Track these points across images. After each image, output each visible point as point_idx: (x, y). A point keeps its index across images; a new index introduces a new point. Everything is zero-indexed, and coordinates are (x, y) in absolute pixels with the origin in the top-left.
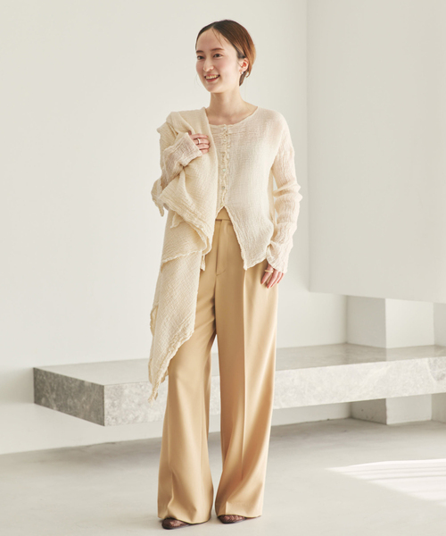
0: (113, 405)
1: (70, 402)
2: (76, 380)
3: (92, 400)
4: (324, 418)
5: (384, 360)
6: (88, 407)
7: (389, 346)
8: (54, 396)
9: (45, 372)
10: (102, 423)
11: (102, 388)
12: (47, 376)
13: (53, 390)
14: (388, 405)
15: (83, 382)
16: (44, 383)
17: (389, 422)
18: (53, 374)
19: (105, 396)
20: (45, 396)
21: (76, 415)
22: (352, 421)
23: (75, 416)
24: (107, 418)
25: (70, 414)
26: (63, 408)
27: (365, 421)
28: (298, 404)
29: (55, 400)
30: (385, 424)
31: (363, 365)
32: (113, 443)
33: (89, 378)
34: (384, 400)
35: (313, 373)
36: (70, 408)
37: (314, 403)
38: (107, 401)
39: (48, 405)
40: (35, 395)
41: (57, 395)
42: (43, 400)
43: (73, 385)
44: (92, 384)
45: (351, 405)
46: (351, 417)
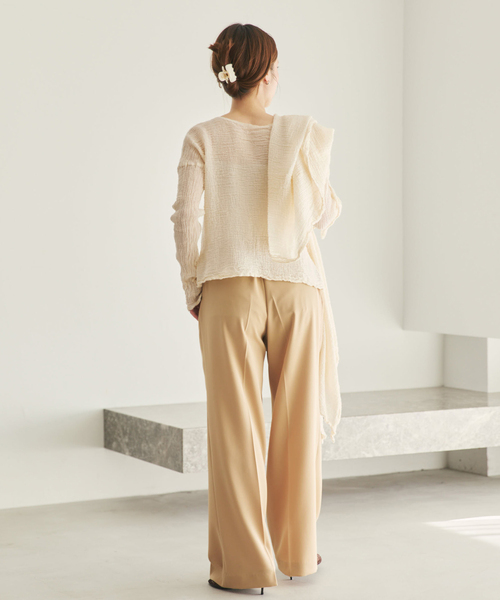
0: (192, 450)
1: (144, 446)
2: (151, 423)
3: (169, 445)
4: (417, 468)
5: (486, 405)
6: (164, 453)
7: (491, 389)
8: (127, 440)
9: (117, 414)
10: (180, 470)
11: (180, 431)
12: (119, 418)
13: (125, 434)
14: (490, 455)
15: (159, 425)
16: (115, 425)
17: (490, 473)
18: (126, 416)
19: (184, 440)
20: (116, 440)
21: (151, 460)
22: (449, 472)
23: (150, 462)
24: (186, 465)
25: (145, 460)
26: (136, 453)
27: (463, 472)
28: (393, 452)
29: (127, 444)
30: (486, 476)
31: (464, 410)
32: (189, 492)
33: (166, 420)
34: (485, 449)
35: (409, 419)
36: (145, 453)
37: (410, 451)
38: (186, 446)
39: (119, 450)
40: (105, 439)
41: (130, 439)
42: (114, 444)
43: (148, 428)
44: (170, 427)
45: (447, 454)
46: (448, 467)
